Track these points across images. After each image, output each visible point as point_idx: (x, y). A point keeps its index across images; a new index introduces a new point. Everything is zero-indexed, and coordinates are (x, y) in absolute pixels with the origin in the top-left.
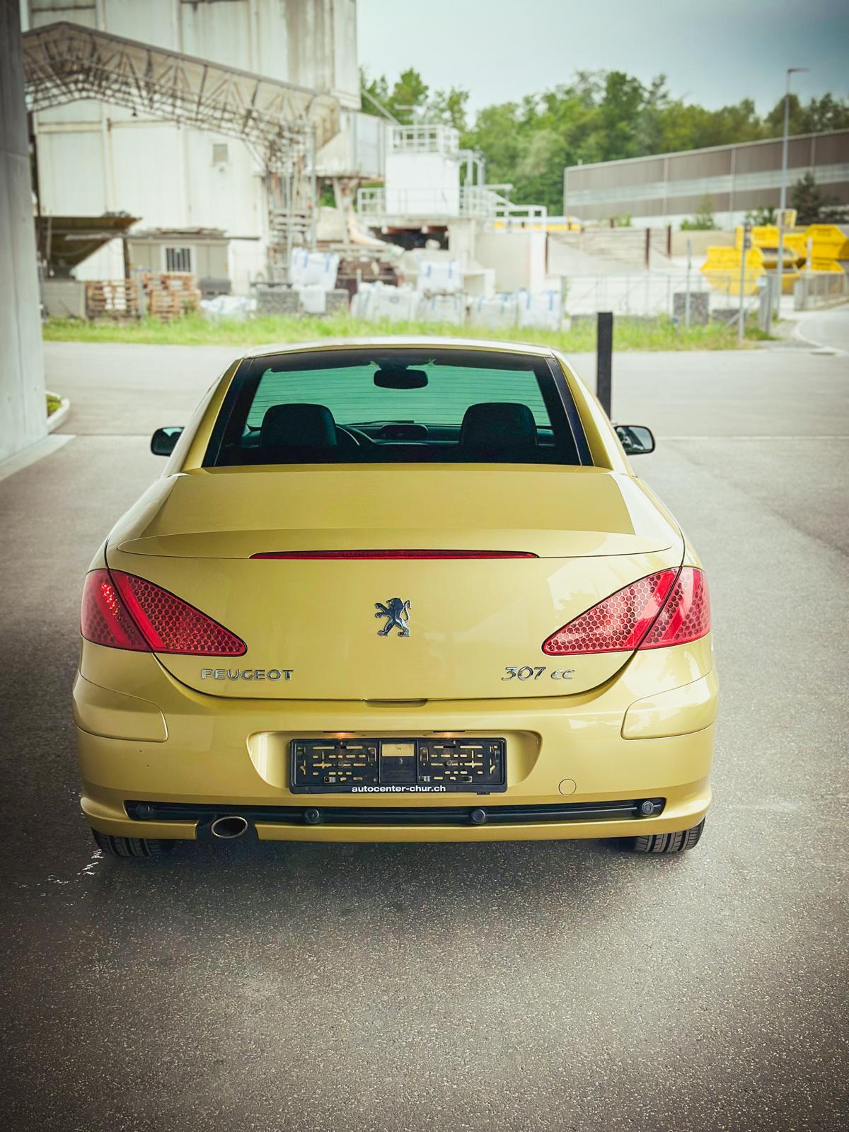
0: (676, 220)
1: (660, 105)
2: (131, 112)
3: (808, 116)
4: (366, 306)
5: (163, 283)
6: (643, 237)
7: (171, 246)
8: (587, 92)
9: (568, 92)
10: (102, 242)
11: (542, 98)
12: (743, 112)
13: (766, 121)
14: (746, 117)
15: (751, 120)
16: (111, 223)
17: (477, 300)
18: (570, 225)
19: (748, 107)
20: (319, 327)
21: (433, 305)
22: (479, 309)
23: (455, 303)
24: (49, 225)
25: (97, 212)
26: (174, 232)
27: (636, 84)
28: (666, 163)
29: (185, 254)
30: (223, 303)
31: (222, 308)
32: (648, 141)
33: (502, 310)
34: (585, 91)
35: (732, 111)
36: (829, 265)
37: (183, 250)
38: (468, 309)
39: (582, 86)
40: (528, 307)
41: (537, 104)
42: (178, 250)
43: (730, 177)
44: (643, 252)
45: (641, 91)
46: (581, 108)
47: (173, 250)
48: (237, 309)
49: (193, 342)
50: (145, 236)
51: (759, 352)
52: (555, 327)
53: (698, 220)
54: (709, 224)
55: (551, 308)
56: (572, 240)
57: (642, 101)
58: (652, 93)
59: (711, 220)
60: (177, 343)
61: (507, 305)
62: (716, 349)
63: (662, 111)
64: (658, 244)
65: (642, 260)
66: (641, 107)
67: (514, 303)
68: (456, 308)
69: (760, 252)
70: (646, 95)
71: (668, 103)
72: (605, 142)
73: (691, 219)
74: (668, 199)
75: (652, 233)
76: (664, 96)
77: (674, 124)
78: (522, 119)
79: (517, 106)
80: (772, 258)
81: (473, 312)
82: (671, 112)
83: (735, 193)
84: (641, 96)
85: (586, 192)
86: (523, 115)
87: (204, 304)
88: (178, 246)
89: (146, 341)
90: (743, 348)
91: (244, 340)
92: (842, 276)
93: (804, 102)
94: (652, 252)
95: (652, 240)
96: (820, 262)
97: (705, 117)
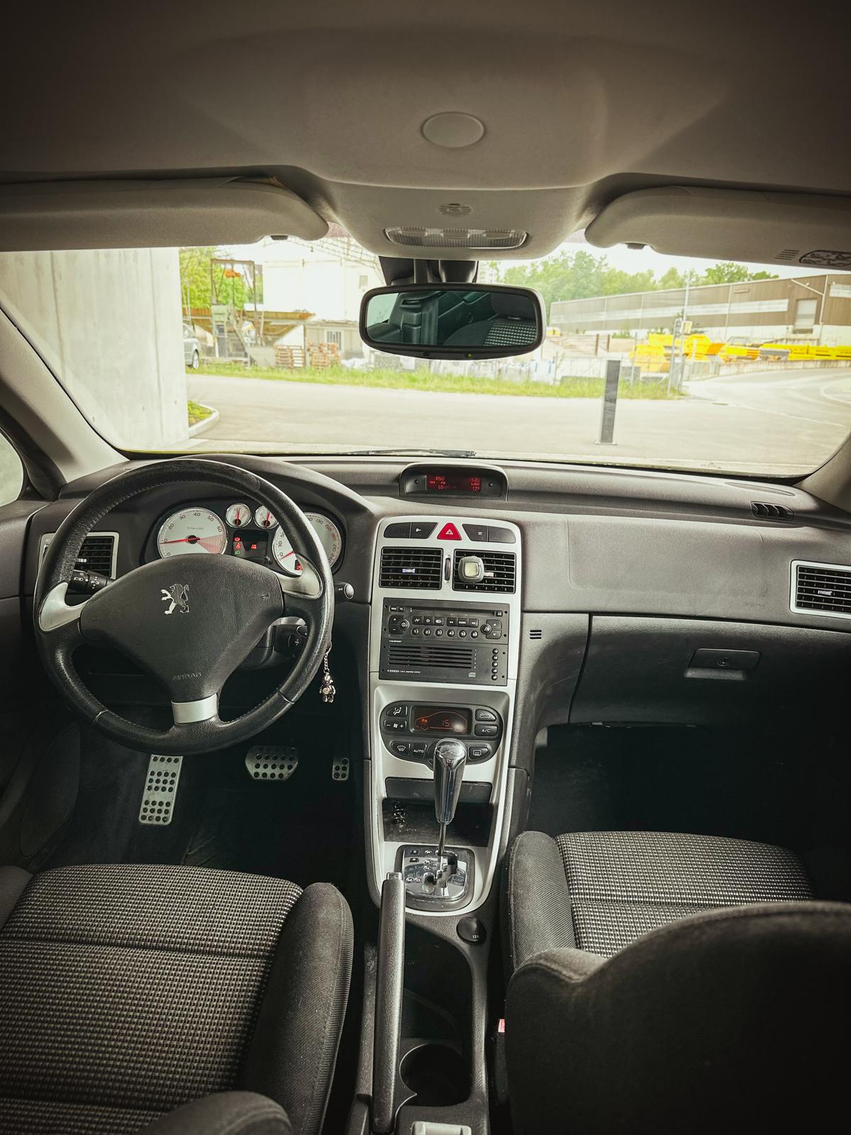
0: (611, 332)
1: (604, 270)
2: (310, 249)
3: (682, 280)
4: (439, 367)
5: (320, 348)
6: (595, 339)
7: (330, 331)
8: (565, 261)
9: (555, 261)
10: (293, 327)
11: (541, 263)
12: (648, 276)
13: (660, 282)
14: (648, 280)
15: (651, 281)
16: (298, 316)
17: (505, 365)
18: (554, 331)
19: (651, 274)
20: (410, 377)
21: (479, 367)
22: (506, 371)
23: (492, 367)
24: (263, 316)
25: (290, 310)
26: (332, 322)
27: (591, 258)
28: (606, 301)
29: (338, 334)
30: (354, 362)
31: (354, 365)
32: (596, 289)
33: (520, 372)
34: (564, 260)
35: (642, 275)
36: (701, 357)
37: (337, 333)
38: (500, 371)
39: (562, 258)
40: (536, 371)
41: (538, 266)
42: (334, 333)
43: (641, 310)
44: (594, 348)
45: (594, 261)
46: (561, 270)
47: (331, 332)
48: (362, 365)
49: (331, 382)
50: (317, 324)
51: (681, 401)
52: (551, 383)
53: (621, 333)
54: (627, 335)
55: (550, 372)
56: (556, 340)
57: (594, 267)
58: (600, 263)
59: (629, 334)
60: (320, 382)
61: (523, 369)
62: (655, 398)
63: (604, 273)
64: (602, 344)
65: (593, 352)
66: (594, 270)
67: (528, 368)
68: (492, 370)
69: (663, 348)
70: (597, 264)
71: (608, 268)
72: (573, 289)
73: (618, 332)
74: (606, 321)
75: (600, 338)
76: (606, 265)
77: (611, 281)
78: (530, 275)
79: (527, 267)
80: (669, 352)
81: (503, 372)
82: (610, 272)
83: (643, 319)
84: (594, 264)
85: (562, 316)
86: (530, 273)
87: (344, 362)
88: (334, 330)
89: (301, 381)
90: (671, 399)
91: (362, 383)
92: (709, 363)
93: (680, 273)
94: (599, 348)
95: (600, 341)
96: (698, 355)
97: (628, 278)
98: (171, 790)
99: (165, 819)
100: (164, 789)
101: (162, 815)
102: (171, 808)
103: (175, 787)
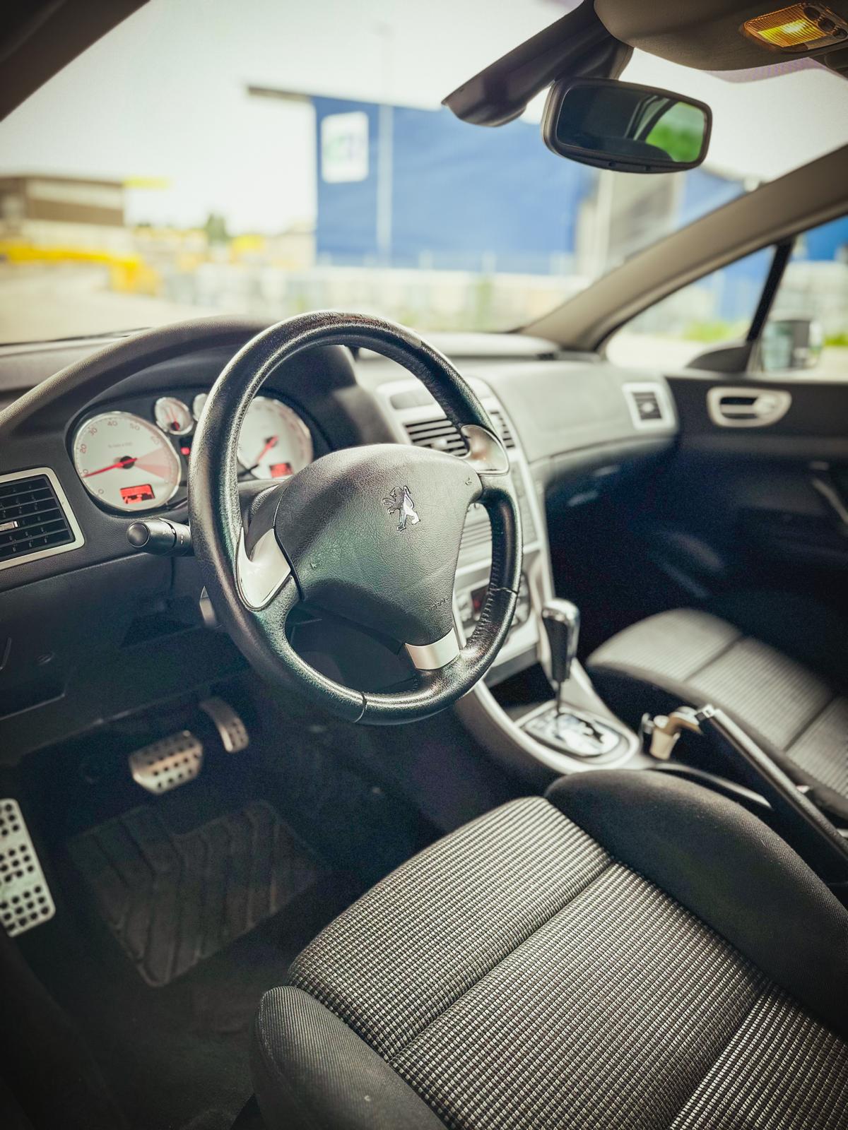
98: (30, 869)
99: (45, 911)
100: (19, 874)
101: (38, 908)
102: (45, 892)
103: (34, 861)
